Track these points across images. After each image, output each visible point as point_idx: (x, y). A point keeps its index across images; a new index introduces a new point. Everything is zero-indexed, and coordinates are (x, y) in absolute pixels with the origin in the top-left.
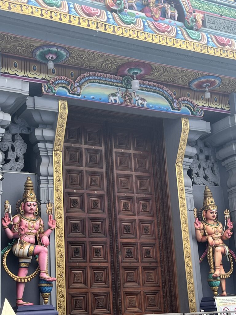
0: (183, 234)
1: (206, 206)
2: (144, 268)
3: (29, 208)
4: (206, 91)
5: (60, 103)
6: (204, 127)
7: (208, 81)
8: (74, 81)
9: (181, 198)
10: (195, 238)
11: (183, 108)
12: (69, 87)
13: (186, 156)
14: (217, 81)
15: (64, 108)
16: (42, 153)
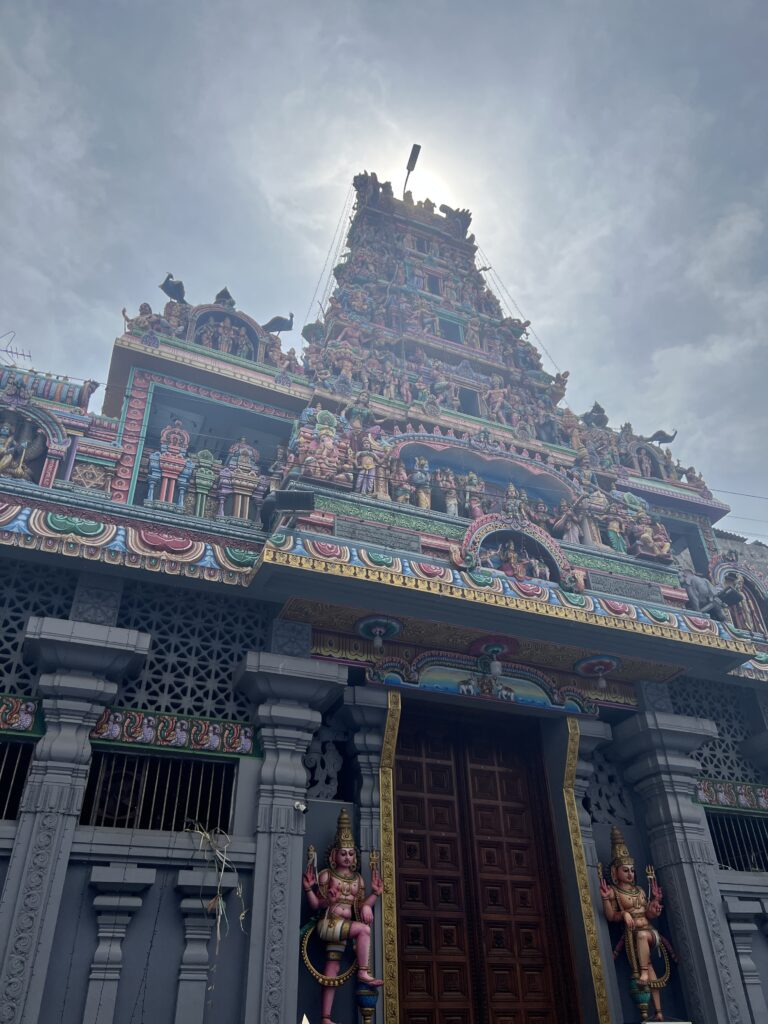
0: (584, 907)
1: (616, 859)
2: (524, 968)
3: (343, 858)
4: (599, 677)
5: (390, 694)
6: (600, 730)
7: (601, 663)
8: (410, 663)
9: (576, 844)
10: (603, 914)
11: (568, 702)
12: (403, 672)
13: (578, 777)
14: (615, 663)
15: (396, 703)
16: (364, 771)
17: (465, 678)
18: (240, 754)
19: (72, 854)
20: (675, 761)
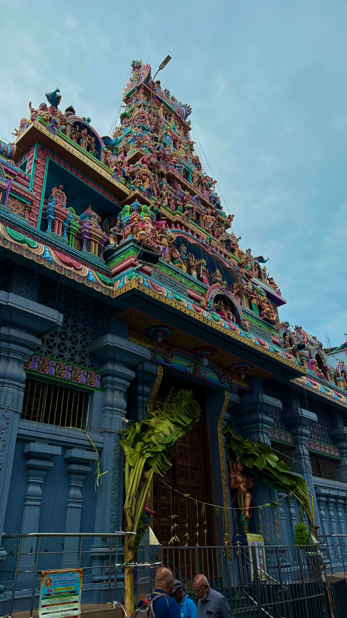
0: (223, 481)
4: (242, 373)
5: (159, 368)
6: (235, 398)
7: (244, 367)
8: (168, 353)
9: (221, 451)
11: (226, 383)
12: (165, 357)
13: (224, 420)
14: (250, 368)
15: (161, 372)
16: (140, 405)
17: (189, 364)
18: (94, 388)
19: (18, 434)
20: (266, 418)
